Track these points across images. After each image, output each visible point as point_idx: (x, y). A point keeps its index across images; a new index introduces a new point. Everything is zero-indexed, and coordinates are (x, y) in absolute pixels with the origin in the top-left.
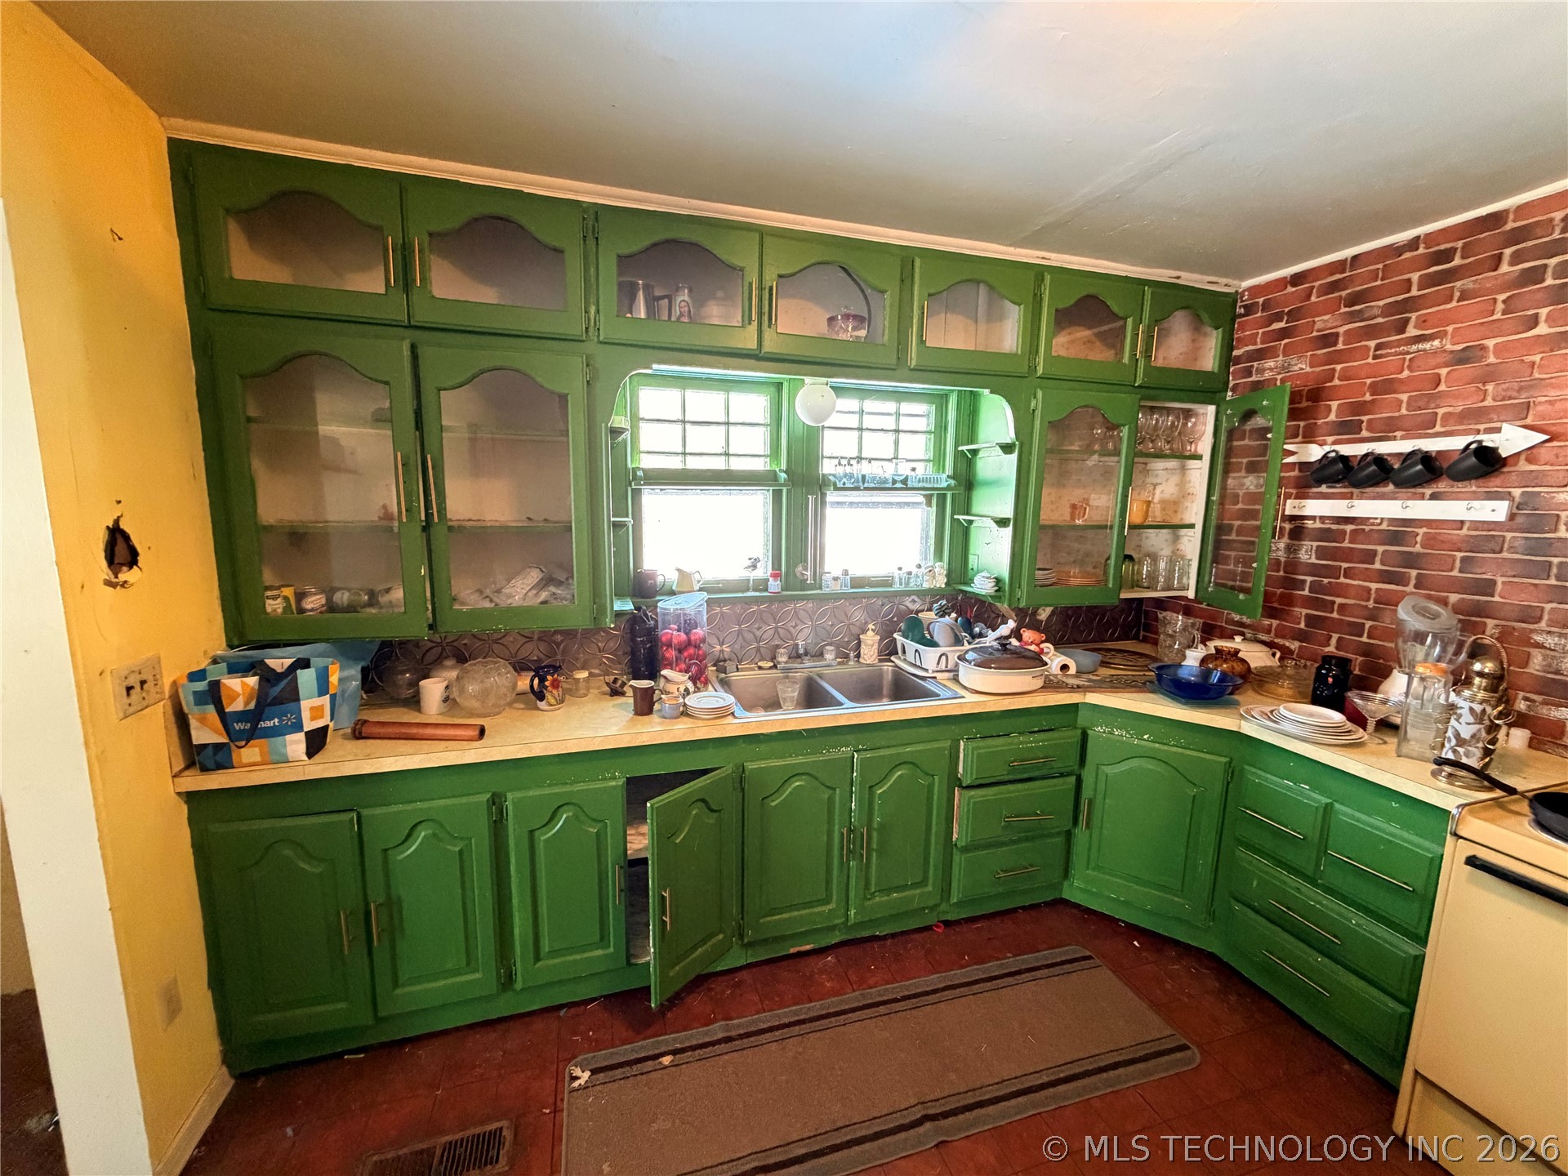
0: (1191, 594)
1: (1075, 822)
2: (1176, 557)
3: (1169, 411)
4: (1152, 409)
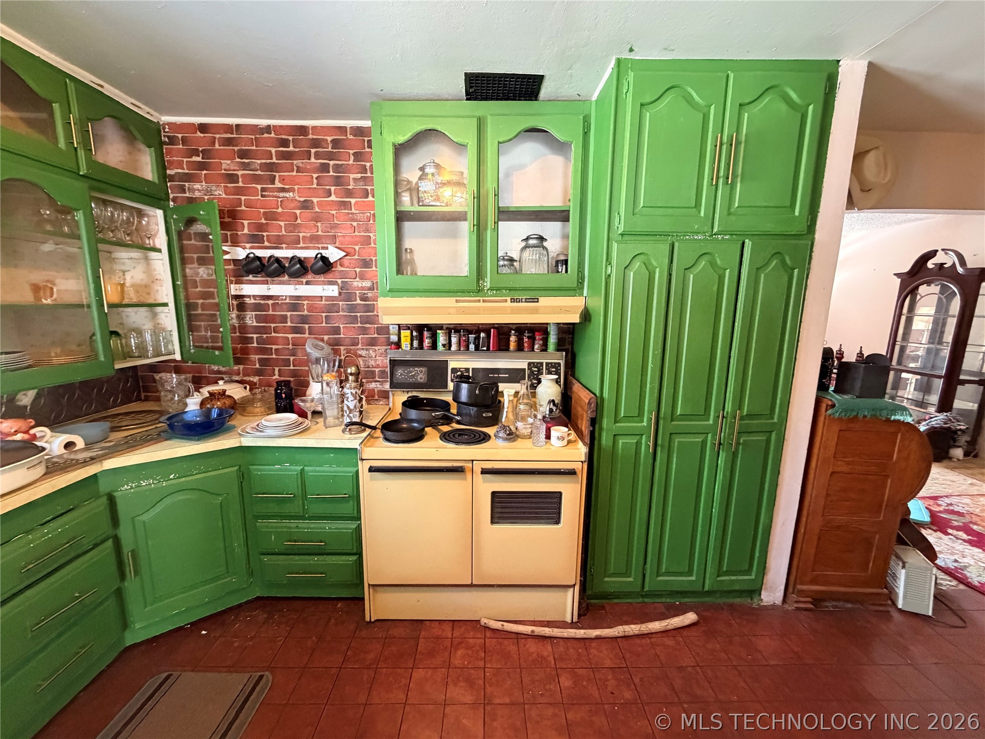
0: (178, 357)
1: (122, 576)
2: (157, 331)
3: (123, 207)
4: (105, 203)
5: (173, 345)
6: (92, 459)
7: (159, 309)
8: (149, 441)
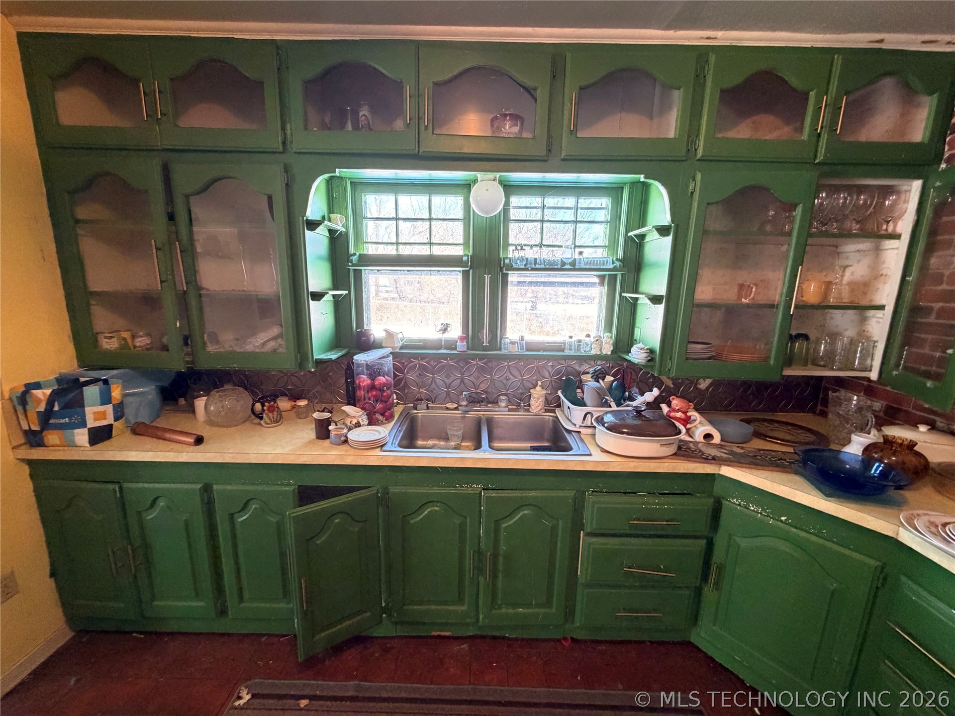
0: (874, 375)
1: (705, 578)
2: (863, 336)
3: (861, 189)
5: (872, 360)
6: (714, 458)
7: (871, 313)
8: (777, 466)
